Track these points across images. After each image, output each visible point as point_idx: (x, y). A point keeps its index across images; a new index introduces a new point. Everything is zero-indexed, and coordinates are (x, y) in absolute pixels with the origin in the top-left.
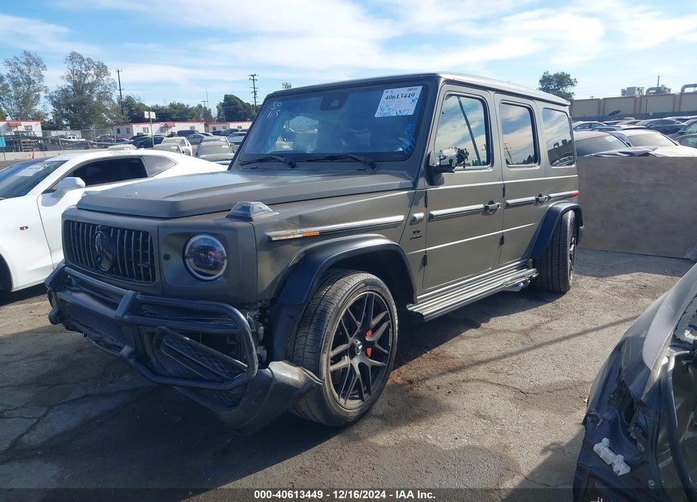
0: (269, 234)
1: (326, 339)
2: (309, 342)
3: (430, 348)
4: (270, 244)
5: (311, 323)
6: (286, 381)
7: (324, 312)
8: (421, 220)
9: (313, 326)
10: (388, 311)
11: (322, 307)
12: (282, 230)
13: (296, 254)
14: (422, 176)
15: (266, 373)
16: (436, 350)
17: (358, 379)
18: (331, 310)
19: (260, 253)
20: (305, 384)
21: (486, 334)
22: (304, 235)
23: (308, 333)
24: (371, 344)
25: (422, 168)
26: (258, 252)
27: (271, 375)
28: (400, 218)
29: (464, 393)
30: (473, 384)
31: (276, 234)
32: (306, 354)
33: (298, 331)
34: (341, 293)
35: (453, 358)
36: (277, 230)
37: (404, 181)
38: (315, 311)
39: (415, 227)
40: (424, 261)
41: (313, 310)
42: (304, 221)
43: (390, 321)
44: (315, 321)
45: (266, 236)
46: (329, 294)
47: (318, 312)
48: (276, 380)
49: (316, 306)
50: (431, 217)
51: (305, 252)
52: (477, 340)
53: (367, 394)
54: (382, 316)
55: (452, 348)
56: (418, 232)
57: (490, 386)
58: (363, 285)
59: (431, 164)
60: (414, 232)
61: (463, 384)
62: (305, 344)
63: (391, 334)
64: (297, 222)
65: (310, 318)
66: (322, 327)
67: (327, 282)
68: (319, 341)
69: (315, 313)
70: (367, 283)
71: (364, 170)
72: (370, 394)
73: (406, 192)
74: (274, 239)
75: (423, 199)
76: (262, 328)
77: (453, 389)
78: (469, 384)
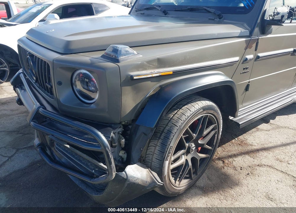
0: (132, 74)
1: (169, 151)
2: (157, 152)
3: (237, 136)
4: (131, 81)
5: (159, 138)
6: (137, 181)
7: (170, 132)
8: (251, 60)
9: (160, 141)
10: (217, 124)
11: (169, 127)
12: (143, 70)
13: (152, 88)
14: (257, 26)
15: (123, 176)
16: (241, 137)
17: (190, 169)
18: (175, 130)
19: (123, 88)
20: (150, 184)
21: (273, 129)
22: (161, 74)
23: (156, 145)
24: (202, 145)
25: (259, 21)
26: (122, 88)
27: (125, 177)
28: (237, 59)
29: (258, 176)
30: (265, 169)
31: (137, 74)
32: (154, 160)
33: (150, 142)
34: (184, 118)
35: (251, 145)
36: (138, 70)
37: (243, 30)
38: (163, 130)
39: (245, 65)
40: (247, 89)
41: (162, 128)
42: (161, 63)
43: (217, 130)
44: (162, 137)
45: (130, 75)
46: (175, 118)
47: (165, 131)
48: (129, 181)
49: (165, 126)
50: (258, 57)
51: (160, 86)
52: (267, 132)
53: (194, 175)
54: (211, 127)
55: (252, 137)
56: (247, 68)
57: (276, 172)
58: (202, 110)
59: (265, 18)
60: (244, 69)
61: (258, 168)
62: (154, 153)
63: (216, 138)
64: (156, 64)
65: (159, 134)
66: (167, 142)
67: (175, 107)
68: (164, 153)
69: (163, 132)
70: (205, 109)
71: (213, 20)
72: (197, 174)
73: (244, 39)
74: (135, 78)
75: (255, 44)
76: (124, 140)
77: (251, 171)
78: (261, 168)
